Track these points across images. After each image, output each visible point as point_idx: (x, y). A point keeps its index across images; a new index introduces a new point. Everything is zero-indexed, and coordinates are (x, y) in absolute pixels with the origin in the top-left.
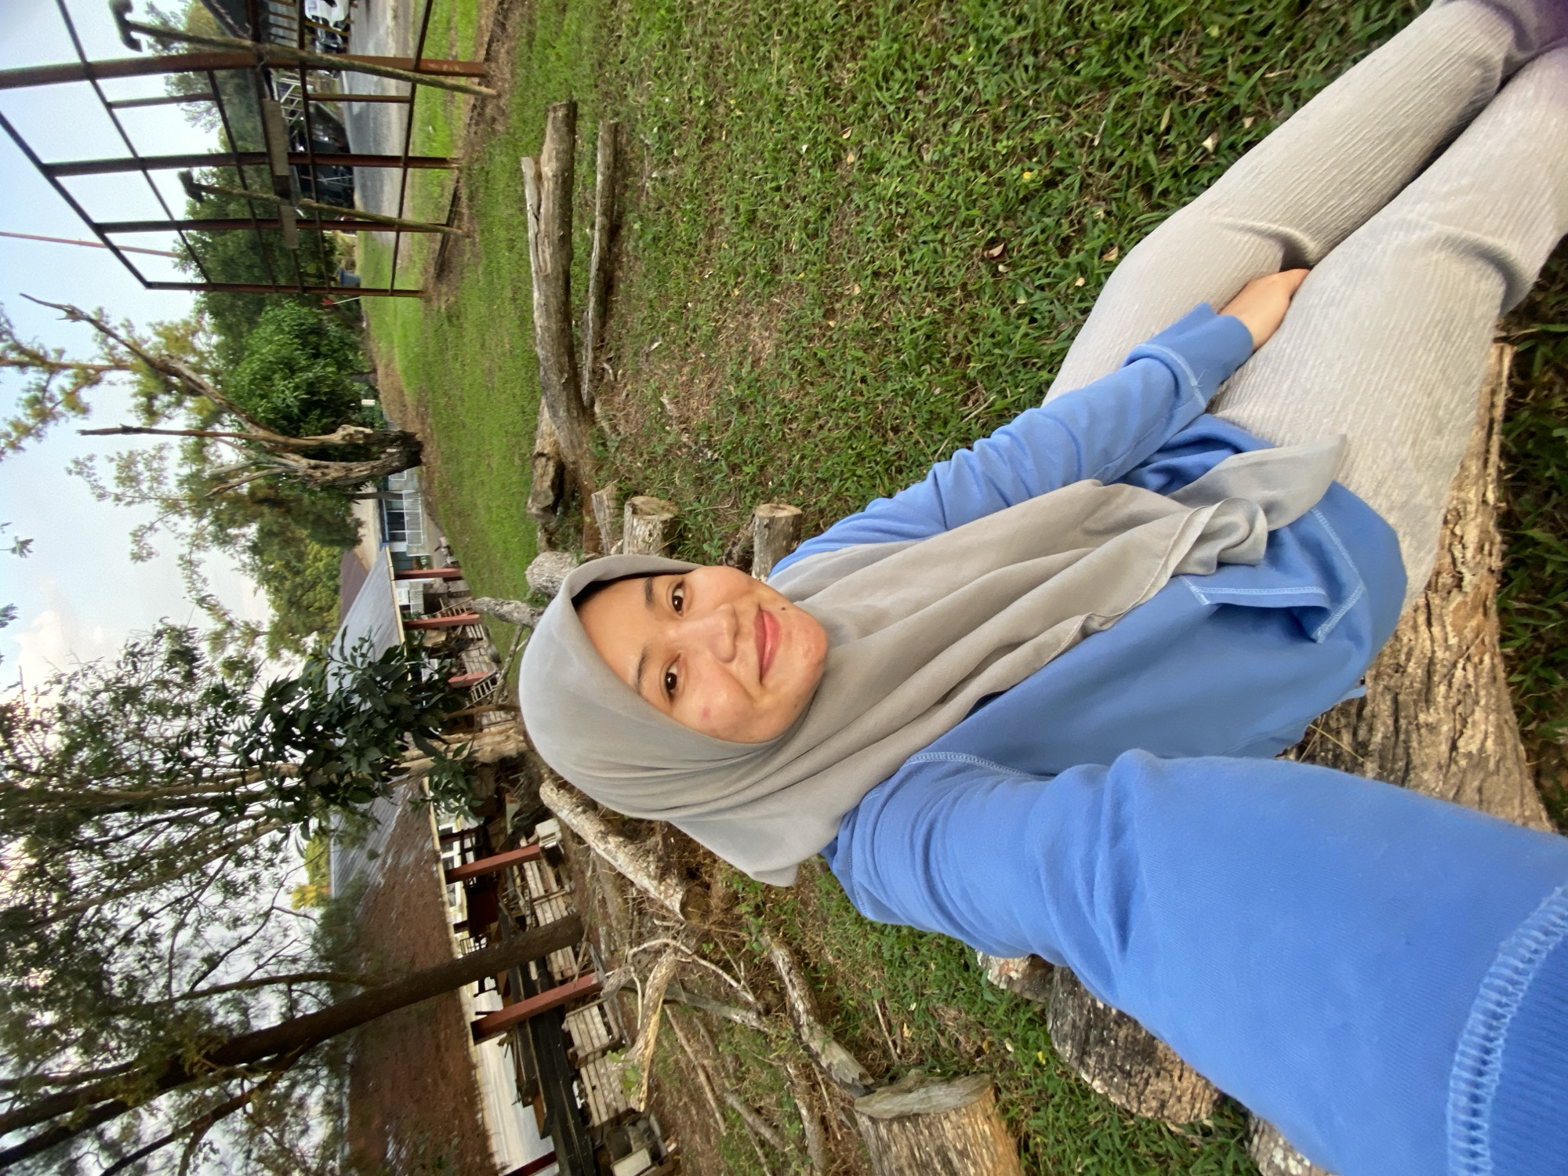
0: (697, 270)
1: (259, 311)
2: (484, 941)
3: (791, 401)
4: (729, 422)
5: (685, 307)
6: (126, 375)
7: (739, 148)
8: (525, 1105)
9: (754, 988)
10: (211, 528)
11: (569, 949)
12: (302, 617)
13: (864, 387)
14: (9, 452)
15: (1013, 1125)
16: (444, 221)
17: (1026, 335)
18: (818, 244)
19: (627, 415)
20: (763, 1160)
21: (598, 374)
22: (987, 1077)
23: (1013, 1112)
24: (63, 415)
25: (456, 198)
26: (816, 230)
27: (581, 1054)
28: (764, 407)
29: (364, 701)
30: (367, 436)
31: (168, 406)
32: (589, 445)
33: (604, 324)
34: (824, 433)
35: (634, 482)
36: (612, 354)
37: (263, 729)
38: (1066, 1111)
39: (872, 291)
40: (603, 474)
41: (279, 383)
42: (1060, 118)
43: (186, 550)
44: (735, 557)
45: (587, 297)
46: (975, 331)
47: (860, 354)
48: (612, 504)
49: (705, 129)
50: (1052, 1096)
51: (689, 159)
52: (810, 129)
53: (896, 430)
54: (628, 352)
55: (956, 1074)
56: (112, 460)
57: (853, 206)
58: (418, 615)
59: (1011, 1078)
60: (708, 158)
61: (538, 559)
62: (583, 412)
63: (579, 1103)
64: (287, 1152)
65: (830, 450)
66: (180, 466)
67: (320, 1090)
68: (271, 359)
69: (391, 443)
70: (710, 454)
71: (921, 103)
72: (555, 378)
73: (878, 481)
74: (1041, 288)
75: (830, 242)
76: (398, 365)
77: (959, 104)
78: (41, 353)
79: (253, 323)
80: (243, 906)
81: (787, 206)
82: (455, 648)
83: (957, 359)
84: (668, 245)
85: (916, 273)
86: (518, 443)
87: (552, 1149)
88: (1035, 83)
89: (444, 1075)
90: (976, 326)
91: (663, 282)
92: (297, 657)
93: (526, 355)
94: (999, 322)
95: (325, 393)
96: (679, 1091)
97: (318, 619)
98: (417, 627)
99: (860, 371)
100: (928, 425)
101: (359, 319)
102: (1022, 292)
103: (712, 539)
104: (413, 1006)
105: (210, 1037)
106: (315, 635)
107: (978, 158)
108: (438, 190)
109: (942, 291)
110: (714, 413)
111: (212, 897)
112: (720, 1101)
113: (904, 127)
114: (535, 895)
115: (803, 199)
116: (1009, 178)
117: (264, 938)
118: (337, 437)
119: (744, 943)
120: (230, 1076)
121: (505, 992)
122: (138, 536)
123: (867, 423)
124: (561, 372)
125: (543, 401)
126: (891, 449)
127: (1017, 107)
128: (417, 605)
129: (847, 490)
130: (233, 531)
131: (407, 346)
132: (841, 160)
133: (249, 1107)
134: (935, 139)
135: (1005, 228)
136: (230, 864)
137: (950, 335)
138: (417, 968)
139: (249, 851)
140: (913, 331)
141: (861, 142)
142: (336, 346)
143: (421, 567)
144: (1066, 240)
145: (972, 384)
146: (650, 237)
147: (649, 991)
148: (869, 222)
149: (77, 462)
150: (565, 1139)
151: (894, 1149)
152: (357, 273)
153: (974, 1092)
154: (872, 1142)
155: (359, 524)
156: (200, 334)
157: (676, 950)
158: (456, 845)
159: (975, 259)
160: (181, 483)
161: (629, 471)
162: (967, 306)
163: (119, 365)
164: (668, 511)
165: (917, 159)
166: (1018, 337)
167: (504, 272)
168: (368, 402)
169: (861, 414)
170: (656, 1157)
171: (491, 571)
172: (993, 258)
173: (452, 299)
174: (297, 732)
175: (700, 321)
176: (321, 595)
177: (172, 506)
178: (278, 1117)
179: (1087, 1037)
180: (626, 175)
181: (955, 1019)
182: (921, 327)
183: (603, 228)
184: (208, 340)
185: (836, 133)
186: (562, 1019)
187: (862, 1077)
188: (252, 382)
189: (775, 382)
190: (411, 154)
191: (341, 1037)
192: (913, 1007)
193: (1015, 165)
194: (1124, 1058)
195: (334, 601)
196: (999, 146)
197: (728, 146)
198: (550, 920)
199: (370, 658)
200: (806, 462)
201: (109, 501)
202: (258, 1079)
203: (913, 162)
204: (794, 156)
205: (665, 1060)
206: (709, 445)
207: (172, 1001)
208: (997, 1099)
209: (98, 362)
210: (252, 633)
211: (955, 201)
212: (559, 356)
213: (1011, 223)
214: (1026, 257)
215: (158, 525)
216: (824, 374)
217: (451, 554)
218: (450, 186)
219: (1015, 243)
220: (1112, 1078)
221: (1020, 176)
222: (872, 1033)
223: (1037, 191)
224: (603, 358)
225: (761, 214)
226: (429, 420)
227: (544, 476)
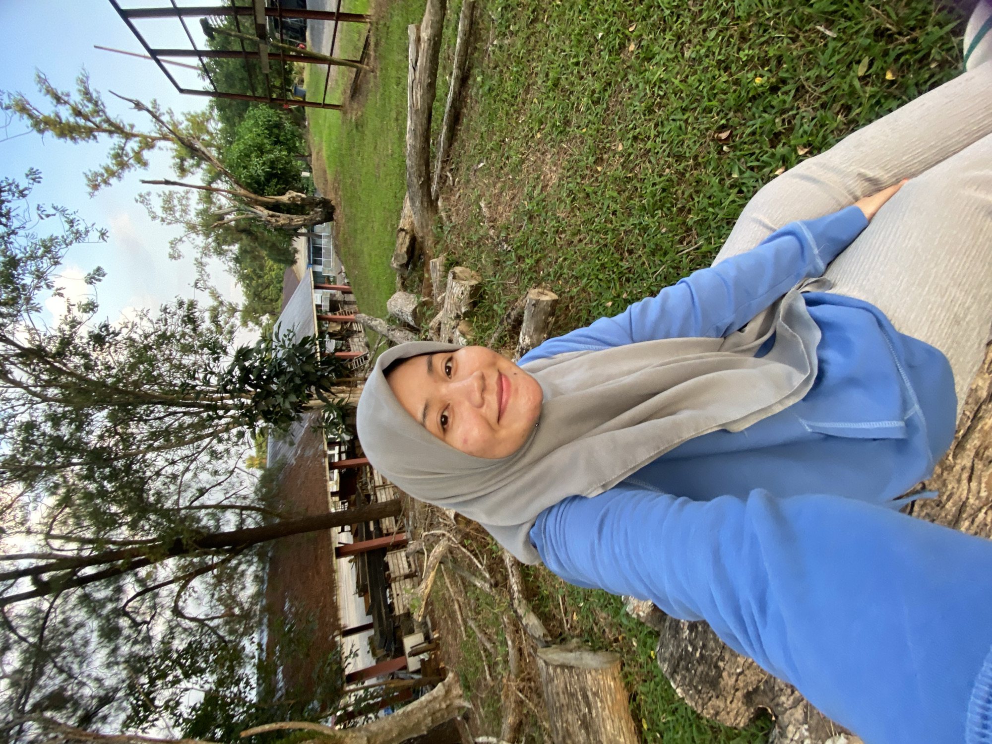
0: (514, 116)
1: (245, 110)
2: (346, 504)
3: (563, 219)
4: (521, 226)
5: (504, 141)
6: (169, 144)
7: (555, 30)
8: (360, 596)
9: (491, 570)
10: (213, 244)
11: (393, 518)
12: (261, 304)
13: (613, 217)
14: (103, 185)
15: (628, 686)
16: (359, 59)
17: (733, 202)
18: (599, 109)
19: (458, 210)
20: (484, 658)
21: (443, 179)
22: (618, 655)
23: (630, 678)
24: (133, 166)
25: (367, 45)
26: (599, 98)
27: (393, 576)
28: (545, 220)
29: (289, 366)
30: (303, 199)
31: (192, 166)
32: (432, 227)
33: (450, 145)
34: (582, 244)
35: (457, 256)
36: (453, 166)
37: (234, 374)
38: (662, 688)
39: (630, 150)
40: (439, 247)
41: (255, 160)
42: (790, 38)
43: (199, 256)
44: (513, 318)
45: (441, 124)
46: (698, 192)
47: (615, 194)
48: (442, 269)
49: (533, 12)
50: (655, 677)
51: (520, 34)
52: (606, 21)
53: (630, 252)
54: (464, 166)
55: (600, 648)
56: (160, 196)
57: (627, 84)
58: (326, 312)
59: (632, 660)
60: (533, 34)
61: (395, 296)
62: (431, 204)
63: (389, 601)
64: (233, 598)
65: (584, 258)
66: (198, 204)
67: (253, 568)
68: (250, 143)
69: (317, 205)
70: (505, 246)
71: (690, 10)
72: (415, 180)
73: (612, 285)
74: (752, 169)
75: (608, 109)
76: (324, 154)
77: (718, 16)
78: (121, 125)
79: (241, 117)
80: (220, 465)
81: (582, 78)
82: (345, 335)
83: (681, 210)
84: (498, 95)
85: (664, 142)
86: (391, 216)
87: (371, 621)
88: (778, 8)
89: (318, 573)
90: (698, 188)
91: (491, 120)
92: (257, 327)
93: (401, 158)
94: (715, 189)
95: (280, 169)
96: (443, 610)
97: (269, 306)
98: (325, 319)
99: (613, 206)
100: (653, 253)
101: (304, 119)
102: (736, 169)
103: (500, 302)
104: (305, 534)
105: (197, 532)
106: (267, 316)
107: (724, 61)
108: (356, 36)
109: (679, 158)
110: (512, 219)
111: (204, 457)
112: (465, 623)
113: (674, 28)
114: (377, 484)
115: (594, 74)
116: (744, 81)
117: (230, 483)
118: (285, 198)
119: (488, 544)
120: (207, 554)
121: (356, 534)
122: (173, 244)
123: (612, 244)
124: (420, 177)
125: (407, 194)
126: (625, 264)
127: (761, 24)
128: (326, 306)
129: (591, 287)
130: (225, 247)
131: (331, 141)
132: (625, 47)
133: (215, 571)
134: (695, 41)
135: (735, 120)
136: (215, 441)
137: (680, 192)
138: (309, 514)
139: (225, 436)
140: (654, 184)
141: (641, 35)
142: (289, 137)
143: (329, 282)
144: (777, 135)
145: (689, 230)
146: (487, 88)
147: (431, 558)
148: (637, 98)
149: (141, 196)
150: (379, 618)
151: (556, 682)
152: (304, 87)
153: (609, 662)
154: (544, 674)
155: (296, 251)
156: (212, 121)
157: (449, 539)
158: (337, 448)
159: (708, 139)
160: (197, 215)
161: (455, 248)
162: (695, 172)
163: (165, 138)
164: (475, 279)
165: (679, 54)
166: (727, 202)
167: (392, 100)
168: (305, 174)
169: (609, 236)
170: (427, 638)
171: (369, 295)
172: (720, 140)
173: (360, 113)
174: (252, 377)
175: (512, 153)
176: (271, 292)
177: (192, 228)
178: (230, 578)
179: (678, 665)
180: (476, 41)
181: (605, 619)
182: (660, 183)
183: (457, 77)
184: (215, 126)
185: (625, 26)
186: (385, 555)
187: (544, 635)
188: (238, 158)
189: (555, 204)
190: (341, 11)
191: (266, 543)
192: (582, 604)
193: (751, 70)
194: (698, 683)
195: (279, 296)
196: (741, 54)
197: (548, 26)
198: (384, 500)
199: (294, 341)
200: (567, 263)
201: (158, 221)
202: (222, 557)
203: (676, 57)
204: (592, 40)
205: (437, 592)
206: (506, 241)
207: (179, 510)
208: (622, 669)
209: (153, 135)
210: (233, 310)
211: (701, 91)
212: (419, 165)
213: (739, 114)
214: (745, 143)
215: (184, 239)
216: (588, 204)
217: (347, 277)
218: (365, 34)
219: (739, 131)
220: (689, 690)
221: (753, 79)
222: (555, 612)
223: (763, 93)
224: (448, 168)
225: (563, 82)
226: (340, 193)
227: (403, 244)
